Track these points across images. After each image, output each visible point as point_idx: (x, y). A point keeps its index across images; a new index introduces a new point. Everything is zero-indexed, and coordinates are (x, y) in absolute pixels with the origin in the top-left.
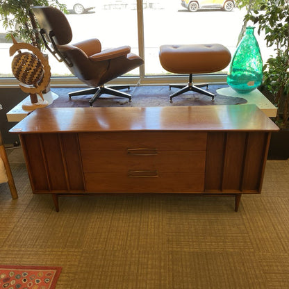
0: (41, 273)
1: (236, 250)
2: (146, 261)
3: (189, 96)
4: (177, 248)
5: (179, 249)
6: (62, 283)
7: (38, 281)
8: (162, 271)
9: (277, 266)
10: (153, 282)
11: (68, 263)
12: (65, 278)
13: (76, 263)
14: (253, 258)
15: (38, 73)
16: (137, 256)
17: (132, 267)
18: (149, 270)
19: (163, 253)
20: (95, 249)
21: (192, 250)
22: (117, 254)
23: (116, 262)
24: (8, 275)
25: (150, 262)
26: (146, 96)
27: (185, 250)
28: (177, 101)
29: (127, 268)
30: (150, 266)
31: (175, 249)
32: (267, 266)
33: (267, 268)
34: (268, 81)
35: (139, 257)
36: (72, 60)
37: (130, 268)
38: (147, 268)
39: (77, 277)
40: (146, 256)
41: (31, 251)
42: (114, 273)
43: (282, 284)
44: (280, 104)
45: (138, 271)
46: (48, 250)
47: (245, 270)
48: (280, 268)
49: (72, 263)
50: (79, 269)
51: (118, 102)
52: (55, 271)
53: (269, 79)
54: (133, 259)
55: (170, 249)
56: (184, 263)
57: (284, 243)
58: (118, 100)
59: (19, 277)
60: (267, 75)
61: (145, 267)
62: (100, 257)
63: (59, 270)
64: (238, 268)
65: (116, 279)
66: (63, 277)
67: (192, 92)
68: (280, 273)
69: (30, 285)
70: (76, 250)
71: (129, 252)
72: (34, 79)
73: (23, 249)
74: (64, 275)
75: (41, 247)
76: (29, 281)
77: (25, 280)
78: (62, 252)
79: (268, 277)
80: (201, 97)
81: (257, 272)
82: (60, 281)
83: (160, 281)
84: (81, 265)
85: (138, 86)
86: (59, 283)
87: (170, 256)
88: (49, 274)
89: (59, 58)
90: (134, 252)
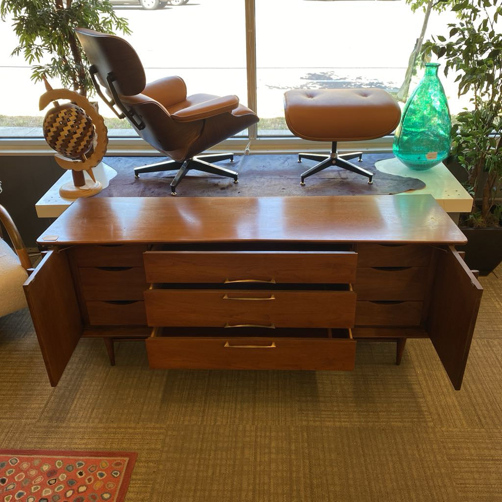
0: (104, 462)
1: (407, 425)
2: (267, 441)
3: (332, 175)
4: (315, 421)
5: (318, 423)
6: (138, 477)
7: (101, 475)
8: (293, 457)
9: (468, 448)
10: (279, 474)
11: (146, 447)
12: (143, 470)
13: (159, 447)
14: (432, 436)
15: (87, 138)
16: (253, 434)
17: (247, 451)
18: (273, 456)
19: (293, 429)
20: (186, 423)
21: (338, 424)
22: (221, 431)
23: (220, 445)
24: (54, 465)
25: (273, 444)
26: (262, 174)
27: (328, 424)
28: (312, 183)
29: (238, 452)
30: (273, 450)
31: (311, 423)
32: (454, 448)
33: (453, 451)
34: (459, 149)
35: (256, 437)
36: (143, 119)
37: (243, 453)
38: (270, 453)
39: (161, 467)
40: (268, 434)
41: (86, 428)
42: (219, 462)
43: (476, 476)
44: (477, 186)
45: (255, 459)
46: (111, 425)
47: (420, 455)
48: (473, 451)
49: (153, 446)
50: (164, 455)
51: (216, 185)
52: (127, 459)
53: (460, 145)
54: (248, 439)
55: (304, 423)
56: (326, 445)
57: (480, 413)
58: (216, 181)
59: (70, 468)
60: (458, 140)
61: (267, 451)
62: (195, 436)
63: (133, 457)
64: (409, 452)
65: (223, 471)
66: (140, 468)
67: (335, 168)
68: (473, 460)
69: (90, 480)
70: (158, 426)
71: (241, 428)
72: (80, 148)
73: (73, 425)
74: (141, 464)
75: (101, 422)
76: (87, 474)
77: (81, 474)
78: (135, 428)
79: (455, 465)
80: (351, 176)
81: (439, 458)
82: (136, 474)
83: (291, 474)
84: (166, 449)
85: (247, 154)
86: (133, 477)
87: (305, 434)
88: (118, 464)
89: (120, 112)
90: (248, 428)
